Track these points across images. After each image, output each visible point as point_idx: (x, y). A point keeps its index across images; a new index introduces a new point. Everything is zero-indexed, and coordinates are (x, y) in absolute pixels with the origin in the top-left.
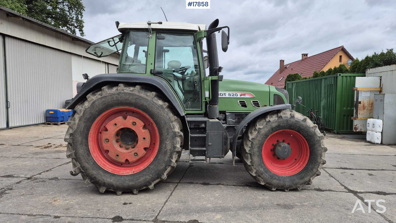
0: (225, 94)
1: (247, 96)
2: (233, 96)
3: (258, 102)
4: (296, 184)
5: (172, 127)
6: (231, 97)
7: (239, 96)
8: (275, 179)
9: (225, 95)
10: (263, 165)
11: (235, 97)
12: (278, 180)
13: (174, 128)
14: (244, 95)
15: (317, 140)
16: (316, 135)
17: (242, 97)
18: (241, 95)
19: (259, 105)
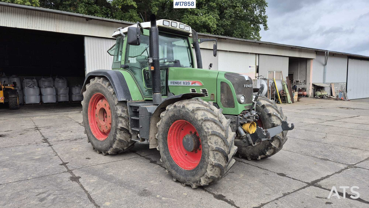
0: (181, 82)
1: (197, 85)
2: (186, 84)
3: (206, 90)
4: (189, 181)
5: (116, 109)
6: (185, 85)
7: (191, 85)
8: (174, 169)
9: (181, 84)
10: (166, 153)
11: (188, 85)
12: (176, 171)
13: (117, 110)
14: (194, 83)
15: (203, 136)
16: (203, 129)
17: (193, 85)
18: (192, 84)
19: (207, 94)
